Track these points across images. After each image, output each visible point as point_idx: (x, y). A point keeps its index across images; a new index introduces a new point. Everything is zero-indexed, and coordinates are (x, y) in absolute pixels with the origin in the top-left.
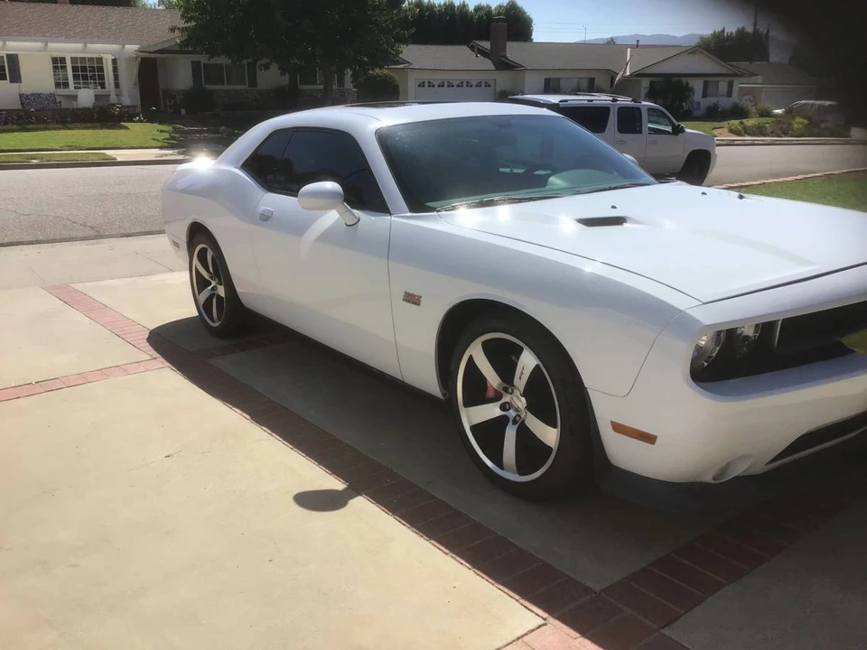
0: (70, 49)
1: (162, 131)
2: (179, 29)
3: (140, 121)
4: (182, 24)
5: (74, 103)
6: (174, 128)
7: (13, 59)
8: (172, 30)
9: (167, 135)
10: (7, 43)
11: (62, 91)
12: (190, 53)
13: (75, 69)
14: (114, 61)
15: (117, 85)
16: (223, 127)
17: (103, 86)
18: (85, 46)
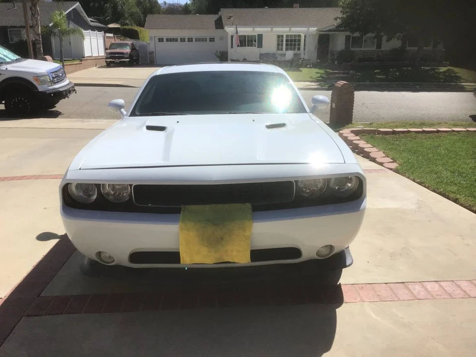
0: (284, 31)
1: (317, 73)
2: (339, 18)
3: (310, 67)
4: (340, 15)
5: (283, 58)
6: (326, 71)
7: (260, 37)
8: (336, 19)
9: (319, 75)
10: (255, 29)
11: (280, 52)
12: (343, 31)
13: (287, 41)
14: (305, 36)
15: (304, 49)
16: (351, 71)
17: (299, 49)
18: (290, 29)
